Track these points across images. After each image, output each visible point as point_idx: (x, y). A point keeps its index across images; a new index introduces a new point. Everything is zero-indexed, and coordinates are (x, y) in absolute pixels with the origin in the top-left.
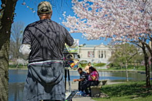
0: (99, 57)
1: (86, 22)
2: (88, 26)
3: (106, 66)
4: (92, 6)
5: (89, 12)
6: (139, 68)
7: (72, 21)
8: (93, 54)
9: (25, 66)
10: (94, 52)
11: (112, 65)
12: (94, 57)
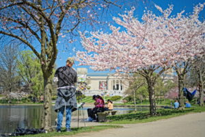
0: (114, 89)
1: (92, 56)
2: (95, 60)
3: (121, 100)
4: (98, 42)
5: (96, 46)
6: (163, 102)
7: (81, 56)
8: (106, 85)
9: (19, 100)
10: (107, 82)
11: (130, 99)
12: (107, 89)
